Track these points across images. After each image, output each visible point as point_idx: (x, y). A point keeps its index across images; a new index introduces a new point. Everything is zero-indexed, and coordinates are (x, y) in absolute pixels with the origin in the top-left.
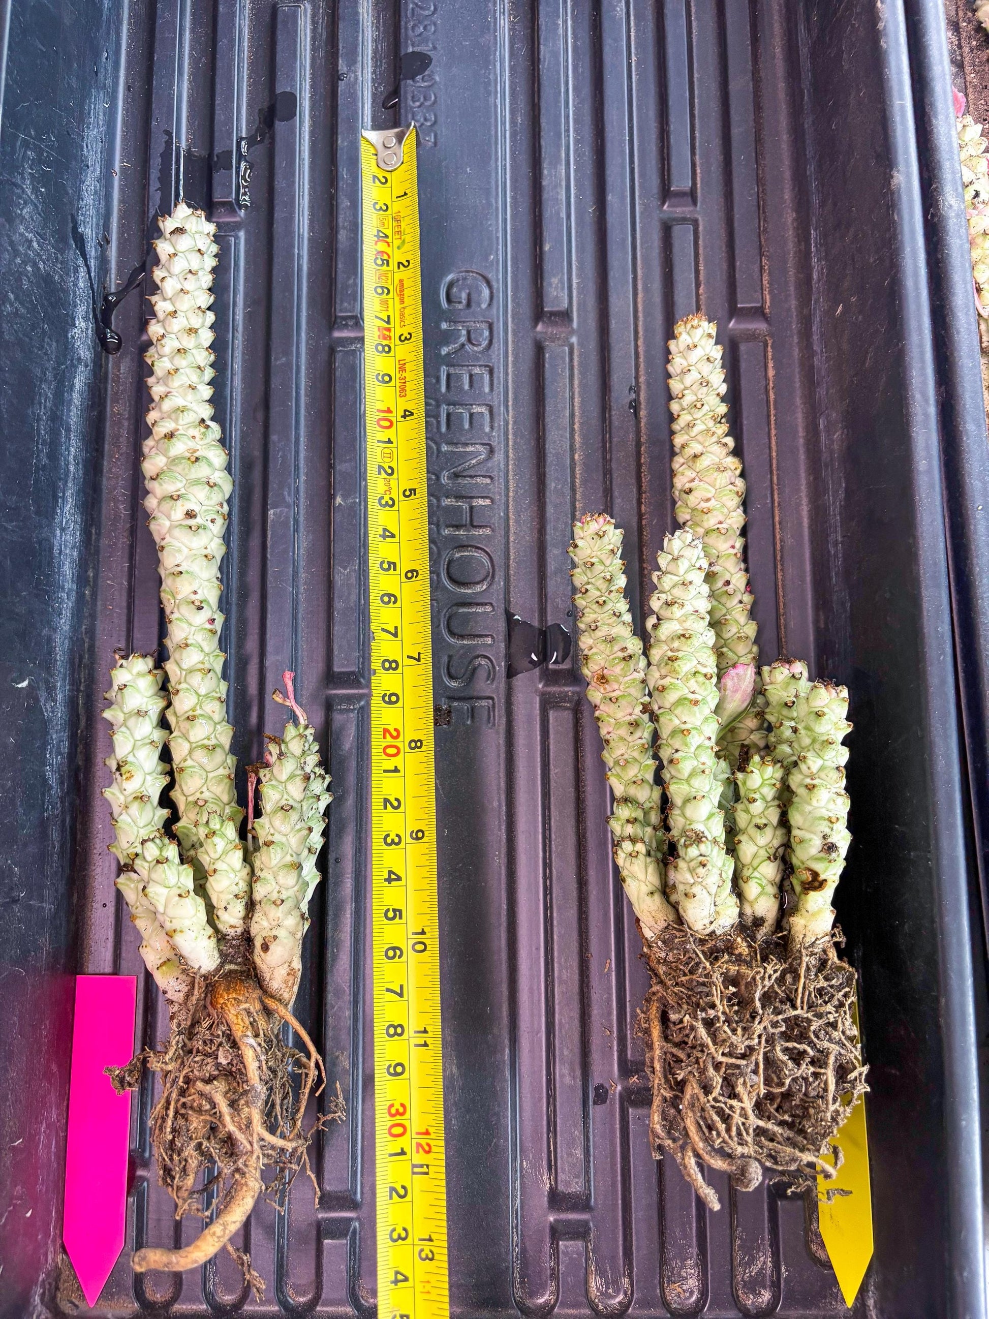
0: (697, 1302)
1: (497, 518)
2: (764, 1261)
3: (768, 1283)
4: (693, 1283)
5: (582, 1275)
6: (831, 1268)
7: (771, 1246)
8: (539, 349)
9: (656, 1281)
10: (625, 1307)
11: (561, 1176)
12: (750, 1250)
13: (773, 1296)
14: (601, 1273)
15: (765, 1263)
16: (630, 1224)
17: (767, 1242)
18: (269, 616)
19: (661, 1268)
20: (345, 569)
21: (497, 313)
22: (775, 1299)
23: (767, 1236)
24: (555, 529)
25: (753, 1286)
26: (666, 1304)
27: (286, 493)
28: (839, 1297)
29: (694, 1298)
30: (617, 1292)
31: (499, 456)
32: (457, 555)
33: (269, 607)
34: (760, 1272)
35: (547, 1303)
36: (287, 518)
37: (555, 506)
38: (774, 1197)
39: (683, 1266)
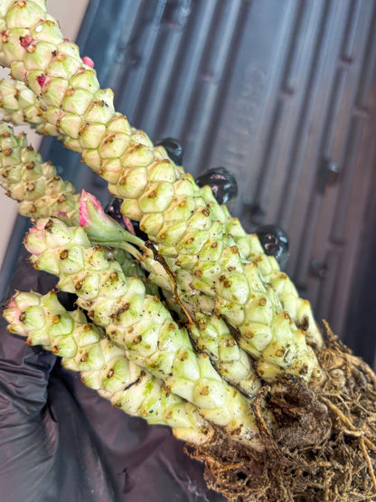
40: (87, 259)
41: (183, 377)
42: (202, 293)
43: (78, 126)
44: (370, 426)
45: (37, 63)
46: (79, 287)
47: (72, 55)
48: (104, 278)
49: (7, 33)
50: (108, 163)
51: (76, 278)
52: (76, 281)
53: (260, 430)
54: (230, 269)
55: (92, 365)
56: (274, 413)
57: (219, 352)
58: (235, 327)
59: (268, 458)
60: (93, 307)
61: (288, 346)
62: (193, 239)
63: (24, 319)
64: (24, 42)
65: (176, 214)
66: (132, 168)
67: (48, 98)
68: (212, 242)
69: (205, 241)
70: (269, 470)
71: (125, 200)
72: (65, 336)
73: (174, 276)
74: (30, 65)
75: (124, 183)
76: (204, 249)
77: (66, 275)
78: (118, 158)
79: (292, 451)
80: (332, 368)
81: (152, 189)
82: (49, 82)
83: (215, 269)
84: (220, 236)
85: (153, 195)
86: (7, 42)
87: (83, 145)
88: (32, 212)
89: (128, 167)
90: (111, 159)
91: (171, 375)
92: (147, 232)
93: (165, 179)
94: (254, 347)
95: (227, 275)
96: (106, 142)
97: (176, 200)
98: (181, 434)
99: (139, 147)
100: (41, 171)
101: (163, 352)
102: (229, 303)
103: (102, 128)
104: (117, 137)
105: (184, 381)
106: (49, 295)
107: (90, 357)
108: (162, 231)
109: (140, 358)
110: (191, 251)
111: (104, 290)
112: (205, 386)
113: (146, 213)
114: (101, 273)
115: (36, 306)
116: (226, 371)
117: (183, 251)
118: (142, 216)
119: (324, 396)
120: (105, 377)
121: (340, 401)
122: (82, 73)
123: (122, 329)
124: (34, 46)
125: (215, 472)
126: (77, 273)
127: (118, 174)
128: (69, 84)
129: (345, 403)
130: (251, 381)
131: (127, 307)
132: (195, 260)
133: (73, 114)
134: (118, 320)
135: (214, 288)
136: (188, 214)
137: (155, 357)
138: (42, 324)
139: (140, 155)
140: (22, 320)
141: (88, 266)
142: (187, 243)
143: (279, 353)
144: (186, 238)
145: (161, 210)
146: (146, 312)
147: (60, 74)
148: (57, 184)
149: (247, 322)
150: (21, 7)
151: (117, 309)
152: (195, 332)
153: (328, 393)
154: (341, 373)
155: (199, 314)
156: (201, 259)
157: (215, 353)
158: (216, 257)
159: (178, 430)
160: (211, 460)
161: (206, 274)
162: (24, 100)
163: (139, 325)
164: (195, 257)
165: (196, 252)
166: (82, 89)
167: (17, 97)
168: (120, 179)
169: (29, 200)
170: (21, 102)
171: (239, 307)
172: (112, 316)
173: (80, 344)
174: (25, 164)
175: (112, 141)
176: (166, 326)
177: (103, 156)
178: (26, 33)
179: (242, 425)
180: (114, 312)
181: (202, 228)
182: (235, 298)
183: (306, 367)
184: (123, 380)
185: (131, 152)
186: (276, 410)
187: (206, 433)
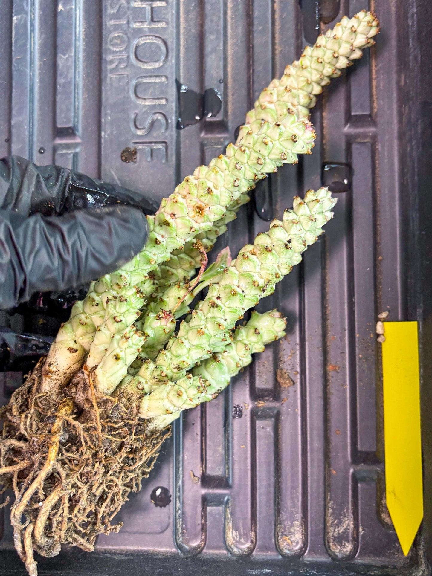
0: (301, 549)
1: (171, 15)
2: (348, 523)
3: (351, 538)
4: (298, 536)
5: (222, 529)
6: (394, 529)
7: (353, 514)
9: (272, 534)
10: (251, 550)
11: (209, 465)
12: (339, 515)
13: (354, 547)
14: (236, 528)
15: (348, 525)
16: (256, 497)
17: (350, 511)
18: (14, 90)
19: (275, 526)
20: (65, 55)
22: (355, 548)
23: (350, 506)
24: (212, 21)
25: (341, 539)
26: (278, 549)
27: (25, 4)
28: (399, 549)
29: (298, 547)
30: (246, 541)
32: (142, 42)
33: (14, 84)
34: (345, 531)
35: (199, 547)
36: (26, 22)
37: (212, 5)
38: (355, 481)
39: (292, 525)
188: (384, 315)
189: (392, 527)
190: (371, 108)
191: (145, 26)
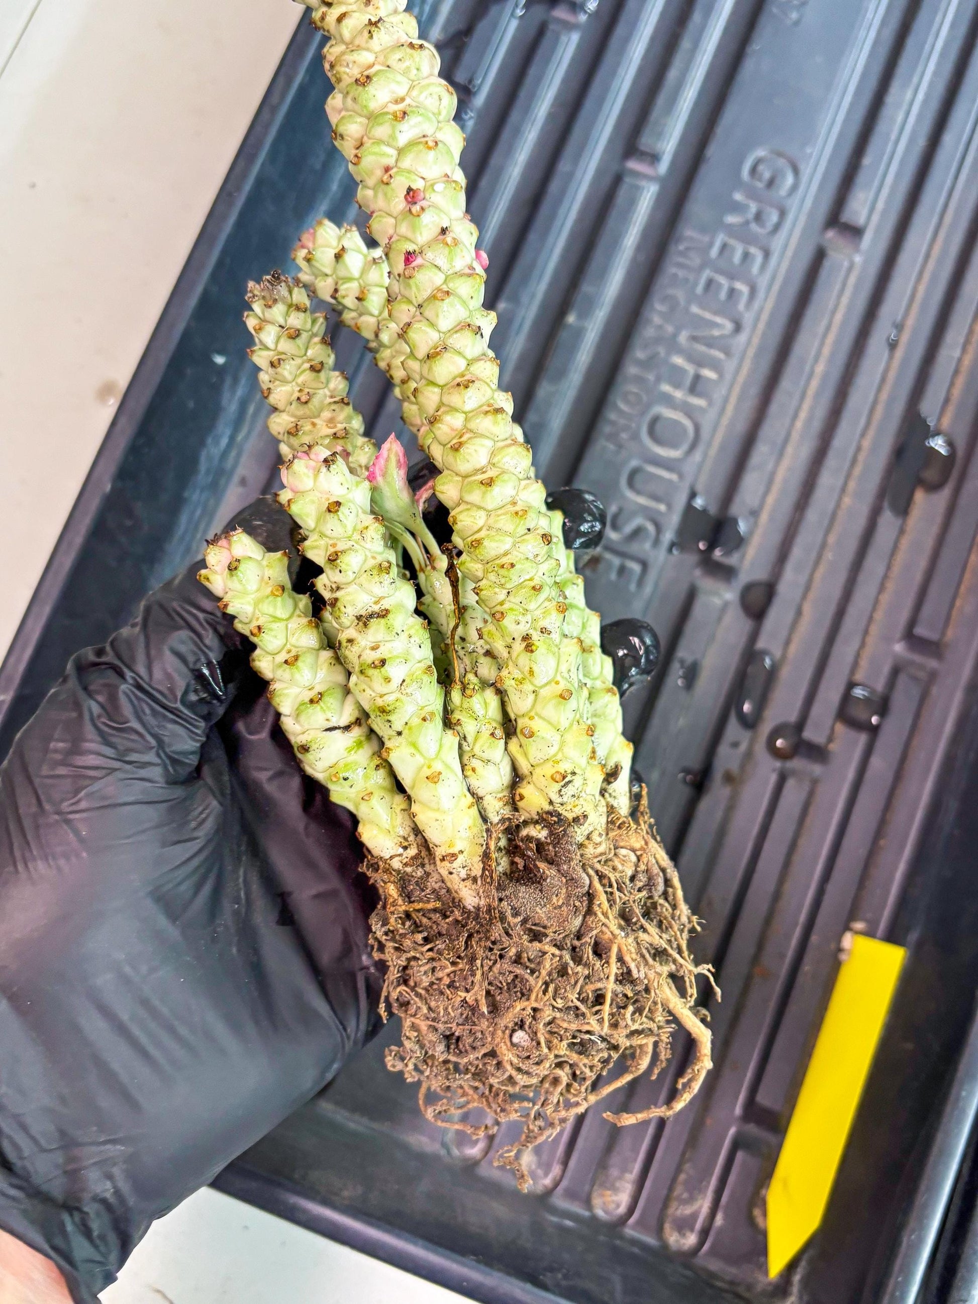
0: (622, 1216)
1: (718, 395)
2: (704, 1205)
3: (698, 1228)
4: (623, 1198)
8: (820, 256)
9: (588, 1180)
10: (549, 1191)
12: (695, 1189)
13: (698, 1242)
14: (537, 1154)
15: (701, 1208)
19: (597, 1168)
21: (793, 206)
22: (699, 1246)
25: (684, 1225)
26: (588, 1203)
28: (764, 1268)
29: (619, 1211)
30: (546, 1174)
31: (742, 338)
32: (665, 415)
34: (693, 1215)
35: (474, 1158)
38: (736, 1146)
39: (620, 1178)
40: (360, 527)
41: (414, 745)
42: (489, 653)
43: (431, 344)
44: (638, 943)
45: (414, 232)
46: (333, 559)
47: (467, 243)
48: (371, 563)
49: (392, 172)
50: (446, 413)
51: (334, 545)
52: (331, 550)
53: (484, 869)
54: (543, 631)
55: (297, 676)
56: (513, 863)
57: (476, 739)
58: (513, 717)
59: (477, 917)
60: (338, 594)
61: (574, 773)
62: (512, 565)
63: (236, 568)
64: (411, 195)
65: (506, 523)
66: (476, 435)
67: (408, 286)
68: (536, 582)
69: (528, 577)
70: (470, 936)
71: (446, 472)
72: (276, 619)
73: (461, 611)
74: (403, 229)
75: (456, 448)
76: (520, 586)
77: (322, 535)
78: (465, 413)
79: (516, 914)
80: (622, 844)
81: (490, 474)
82: (420, 266)
83: (523, 620)
84: (550, 581)
85: (489, 483)
86: (387, 184)
87: (425, 373)
88: (289, 433)
89: (471, 431)
90: (453, 409)
91: (399, 733)
92: (455, 528)
93: (513, 470)
94: (526, 755)
95: (536, 636)
96: (458, 385)
97: (514, 503)
98: (369, 835)
99: (499, 411)
100: (328, 382)
101: (403, 698)
102: (520, 676)
103: (462, 364)
104: (477, 384)
105: (413, 750)
106: (279, 554)
107: (300, 663)
108: (477, 536)
109: (369, 692)
110: (503, 581)
111: (364, 578)
112: (438, 771)
113: (467, 503)
114: (369, 555)
115: (257, 560)
116: (474, 770)
117: (492, 577)
118: (458, 505)
119: (592, 868)
120: (307, 700)
121: (611, 886)
122: (470, 275)
123: (364, 640)
124: (423, 209)
125: (392, 909)
126: (338, 539)
127: (454, 434)
128: (445, 282)
129: (617, 894)
130: (501, 803)
131: (384, 614)
132: (502, 596)
133: (432, 325)
134: (365, 625)
135: (509, 647)
136: (522, 530)
137: (390, 699)
138: (255, 587)
139: (495, 423)
140: (232, 568)
141: (357, 536)
142: (502, 566)
143: (558, 777)
144: (504, 560)
145: (490, 508)
146: (406, 634)
147: (439, 262)
148: (342, 410)
149: (532, 714)
150: (430, 148)
151: (370, 610)
152: (456, 695)
153: (598, 867)
154: (634, 858)
155: (471, 677)
156: (511, 598)
157: (470, 739)
158: (532, 606)
159: (368, 826)
160: (392, 890)
161: (508, 622)
162: (347, 268)
163: (388, 645)
164: (505, 592)
165: (508, 586)
166: (460, 297)
167: (338, 257)
168: (454, 441)
169: (293, 416)
170: (340, 266)
171: (531, 688)
172: (359, 618)
173: (293, 640)
174: (311, 360)
175: (467, 387)
176: (423, 665)
177: (445, 400)
178: (418, 184)
179: (461, 852)
180: (363, 613)
181: (531, 556)
182: (531, 672)
183: (585, 817)
184: (329, 715)
185: (487, 412)
186: (517, 859)
187: (405, 848)
188: (859, 926)
189: (764, 1234)
190: (943, 633)
191: (678, 394)
